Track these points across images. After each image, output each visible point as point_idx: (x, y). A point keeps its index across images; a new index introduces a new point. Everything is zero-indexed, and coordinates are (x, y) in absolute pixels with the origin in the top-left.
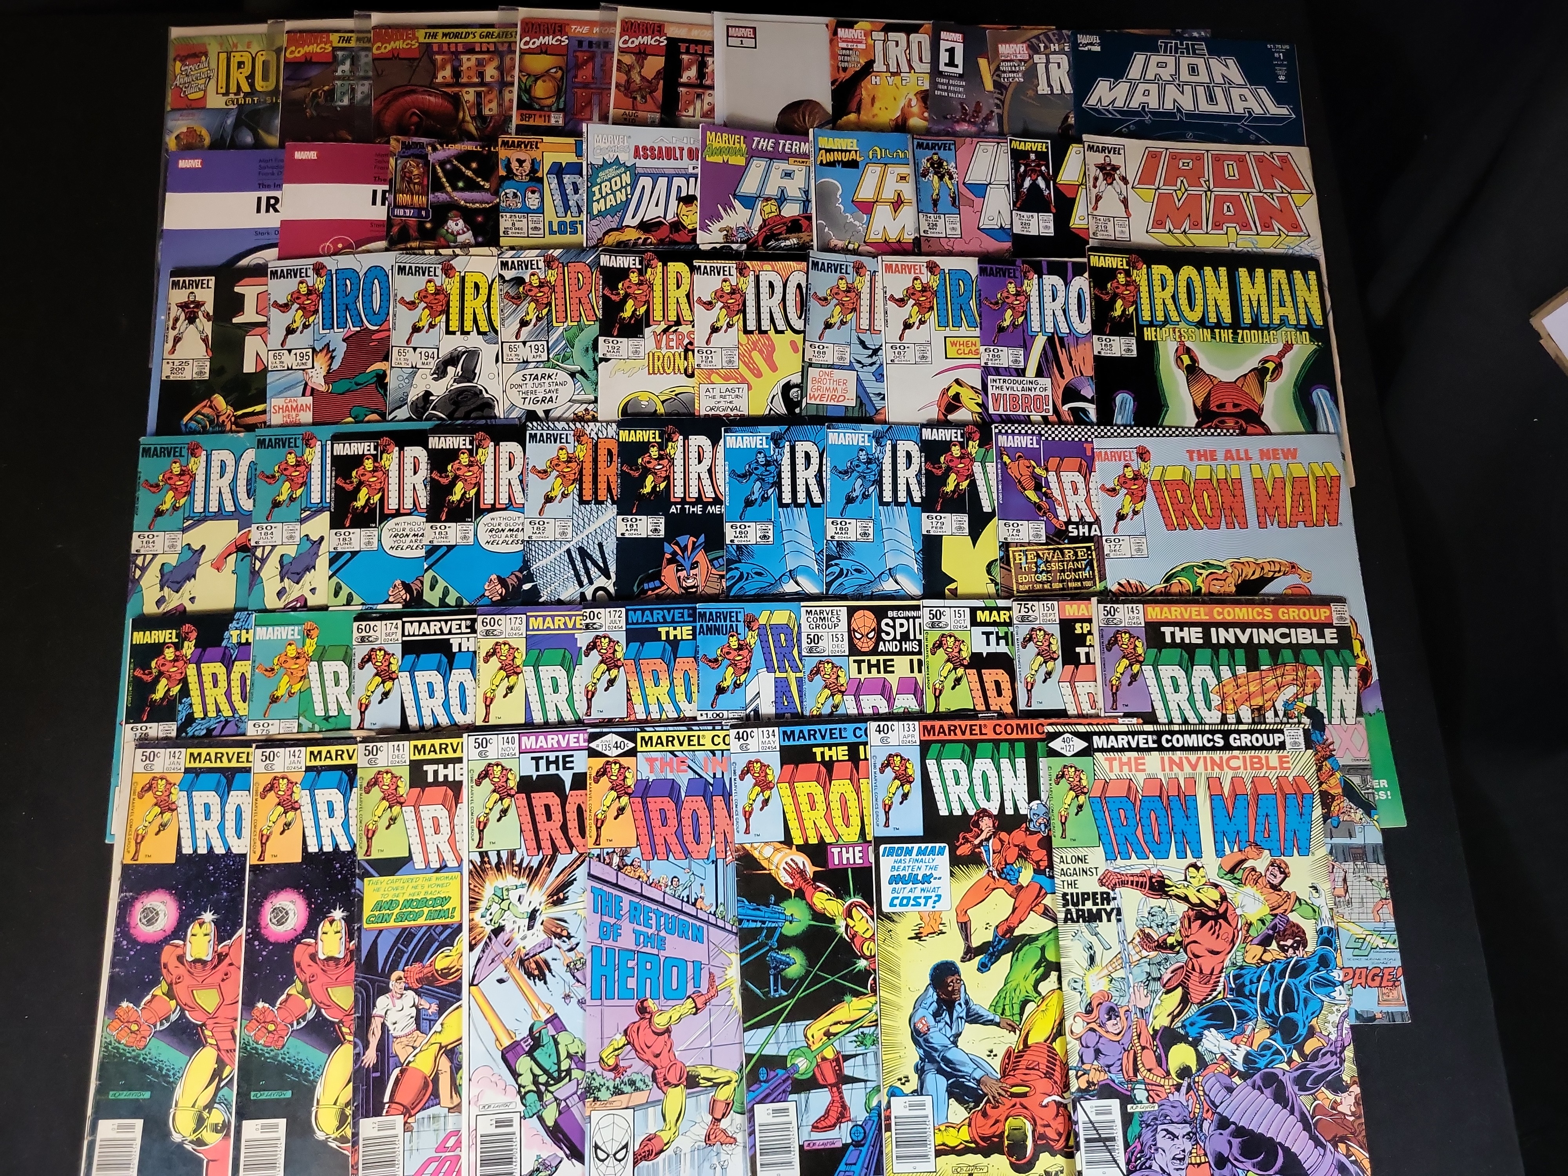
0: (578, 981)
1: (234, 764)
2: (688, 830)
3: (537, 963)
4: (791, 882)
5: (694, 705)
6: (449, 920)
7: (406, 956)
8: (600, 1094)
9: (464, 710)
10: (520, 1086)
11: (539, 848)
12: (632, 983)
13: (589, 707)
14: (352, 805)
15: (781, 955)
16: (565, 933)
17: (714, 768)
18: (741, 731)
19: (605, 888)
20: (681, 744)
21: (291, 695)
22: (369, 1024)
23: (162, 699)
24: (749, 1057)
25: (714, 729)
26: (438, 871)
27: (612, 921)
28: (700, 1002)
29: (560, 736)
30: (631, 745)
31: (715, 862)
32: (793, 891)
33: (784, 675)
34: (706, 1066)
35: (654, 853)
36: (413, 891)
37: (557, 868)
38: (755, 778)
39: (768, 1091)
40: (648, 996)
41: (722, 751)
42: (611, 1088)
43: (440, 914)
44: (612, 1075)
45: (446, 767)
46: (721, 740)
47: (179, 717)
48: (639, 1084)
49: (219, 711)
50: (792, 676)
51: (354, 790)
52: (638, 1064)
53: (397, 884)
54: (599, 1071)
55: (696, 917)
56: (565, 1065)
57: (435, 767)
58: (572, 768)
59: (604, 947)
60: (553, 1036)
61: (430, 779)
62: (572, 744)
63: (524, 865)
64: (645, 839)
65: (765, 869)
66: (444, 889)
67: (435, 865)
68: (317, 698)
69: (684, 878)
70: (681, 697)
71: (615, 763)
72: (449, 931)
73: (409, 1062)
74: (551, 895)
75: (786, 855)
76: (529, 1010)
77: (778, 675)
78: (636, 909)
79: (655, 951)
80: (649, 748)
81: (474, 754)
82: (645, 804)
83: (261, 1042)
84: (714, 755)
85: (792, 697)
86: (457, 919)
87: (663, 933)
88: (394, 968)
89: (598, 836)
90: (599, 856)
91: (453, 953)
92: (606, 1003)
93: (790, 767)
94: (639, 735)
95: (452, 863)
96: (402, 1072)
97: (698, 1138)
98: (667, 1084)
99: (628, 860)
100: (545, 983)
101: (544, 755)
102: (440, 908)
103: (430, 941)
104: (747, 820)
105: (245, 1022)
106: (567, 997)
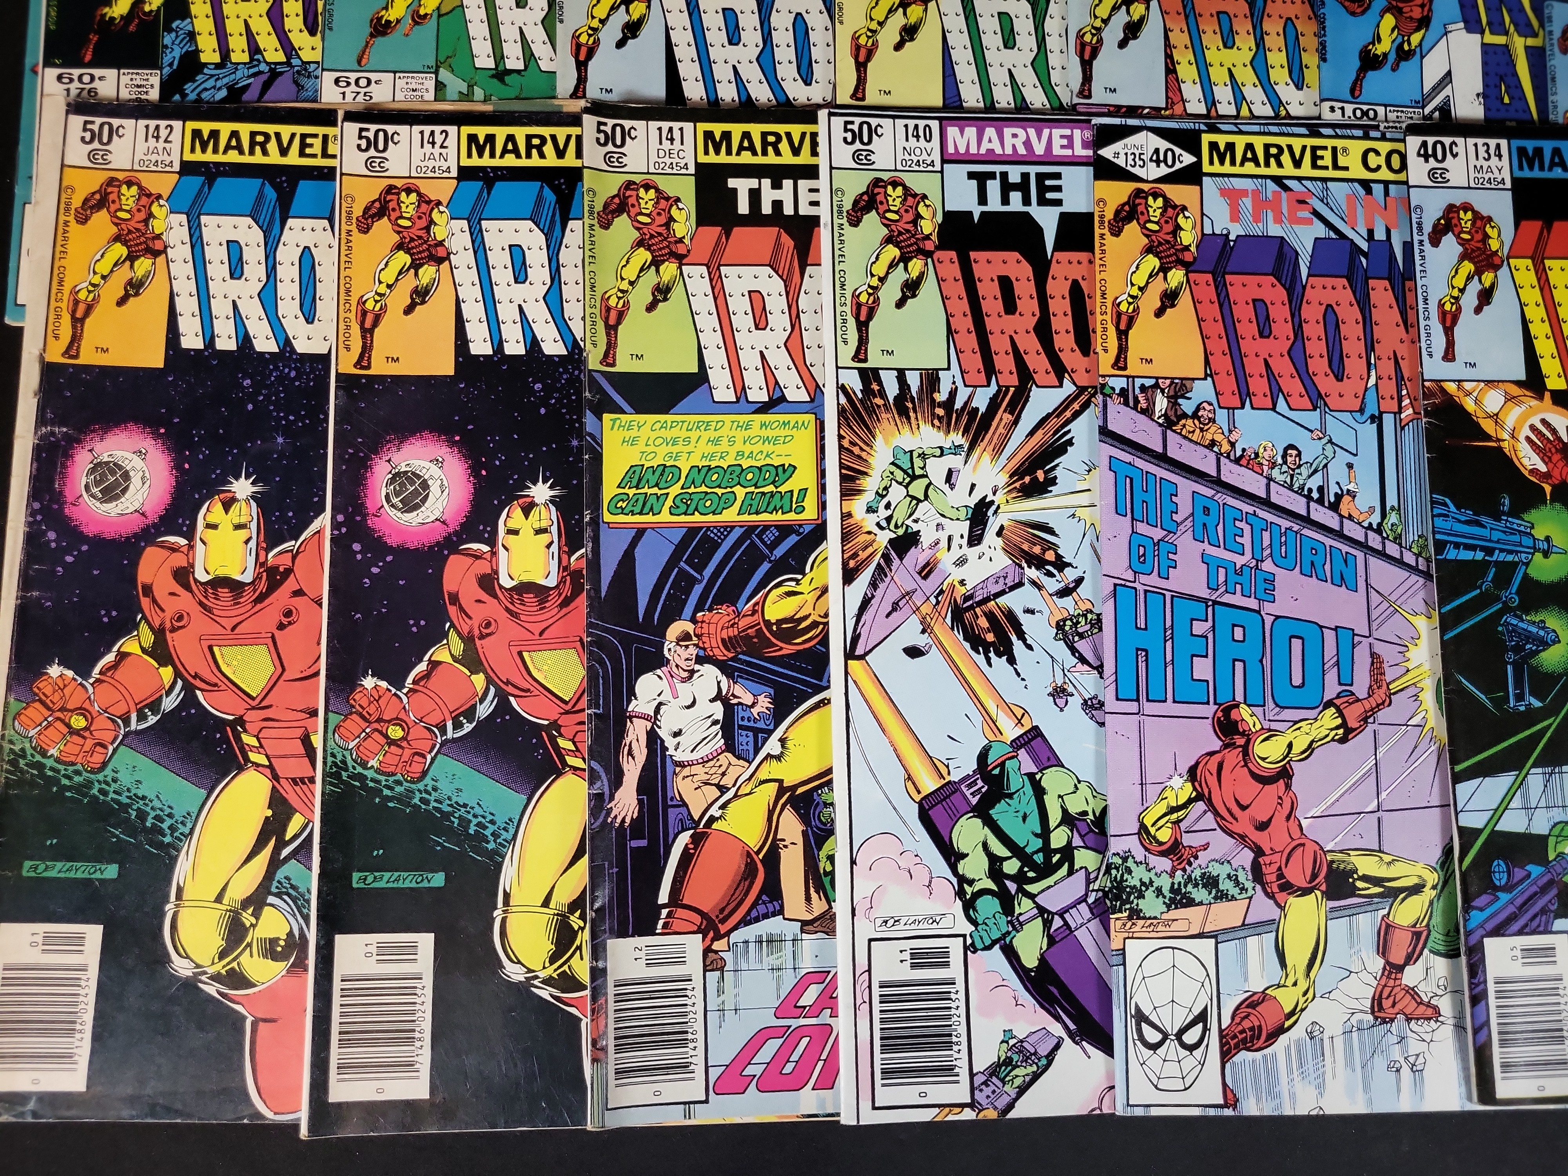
0: (1083, 660)
1: (293, 159)
2: (1316, 348)
3: (990, 616)
4: (1543, 468)
5: (1310, 94)
6: (792, 516)
7: (698, 589)
8: (1142, 904)
9: (807, 78)
10: (963, 880)
11: (990, 370)
12: (1203, 669)
13: (1087, 78)
14: (570, 256)
15: (1528, 623)
16: (1050, 556)
17: (1370, 220)
18: (1431, 140)
19: (1139, 463)
20: (1297, 164)
21: (418, 19)
22: (621, 733)
23: (126, 19)
24: (1468, 835)
25: (1366, 137)
26: (764, 408)
27: (1157, 534)
28: (1353, 714)
29: (1032, 132)
30: (1188, 159)
31: (1377, 419)
32: (1548, 489)
33: (1500, 40)
34: (1368, 852)
35: (1244, 395)
36: (711, 449)
37: (1031, 415)
38: (1462, 242)
39: (1511, 909)
40: (1239, 698)
41: (1386, 183)
42: (1166, 891)
43: (770, 502)
44: (1165, 864)
45: (777, 185)
46: (1382, 160)
47: (167, 60)
48: (1226, 885)
49: (254, 49)
50: (1519, 44)
51: (571, 224)
52: (1221, 844)
53: (675, 432)
54: (1139, 853)
55: (1339, 535)
56: (1059, 838)
57: (753, 183)
58: (1058, 203)
59: (1140, 588)
60: (1031, 776)
61: (743, 207)
62: (1057, 151)
63: (958, 405)
64: (1222, 363)
65: (1488, 438)
66: (780, 449)
67: (758, 394)
68: (478, 29)
69: (1311, 450)
70: (1280, 76)
71: (1156, 196)
72: (793, 539)
73: (712, 820)
74: (1017, 474)
75: (1532, 411)
76: (977, 718)
77: (1489, 38)
78: (1206, 511)
79: (1252, 603)
80: (1227, 168)
81: (844, 155)
82: (1221, 289)
83: (373, 763)
84: (1369, 191)
85: (1519, 86)
86: (810, 513)
87: (1267, 566)
88: (672, 614)
89: (1123, 349)
90: (1124, 393)
91: (804, 587)
92: (1149, 708)
93: (1533, 227)
94: (1206, 138)
95: (796, 393)
96: (698, 839)
97: (1356, 1005)
98: (1287, 887)
99: (1187, 406)
100: (1012, 661)
101: (998, 169)
102: (771, 488)
103: (753, 558)
104: (1449, 331)
105: (334, 719)
106: (1059, 693)
